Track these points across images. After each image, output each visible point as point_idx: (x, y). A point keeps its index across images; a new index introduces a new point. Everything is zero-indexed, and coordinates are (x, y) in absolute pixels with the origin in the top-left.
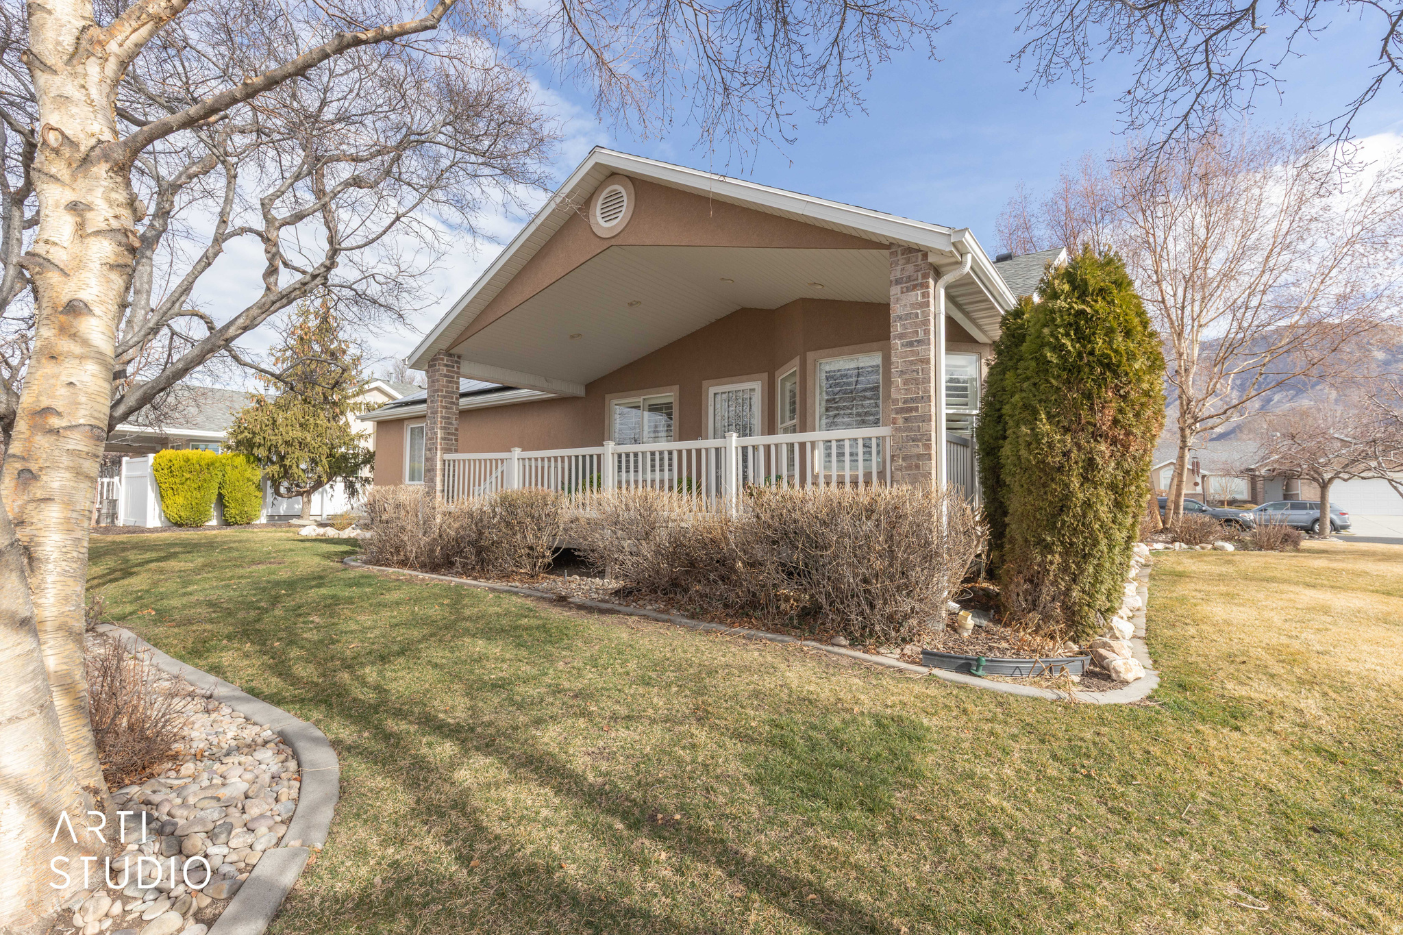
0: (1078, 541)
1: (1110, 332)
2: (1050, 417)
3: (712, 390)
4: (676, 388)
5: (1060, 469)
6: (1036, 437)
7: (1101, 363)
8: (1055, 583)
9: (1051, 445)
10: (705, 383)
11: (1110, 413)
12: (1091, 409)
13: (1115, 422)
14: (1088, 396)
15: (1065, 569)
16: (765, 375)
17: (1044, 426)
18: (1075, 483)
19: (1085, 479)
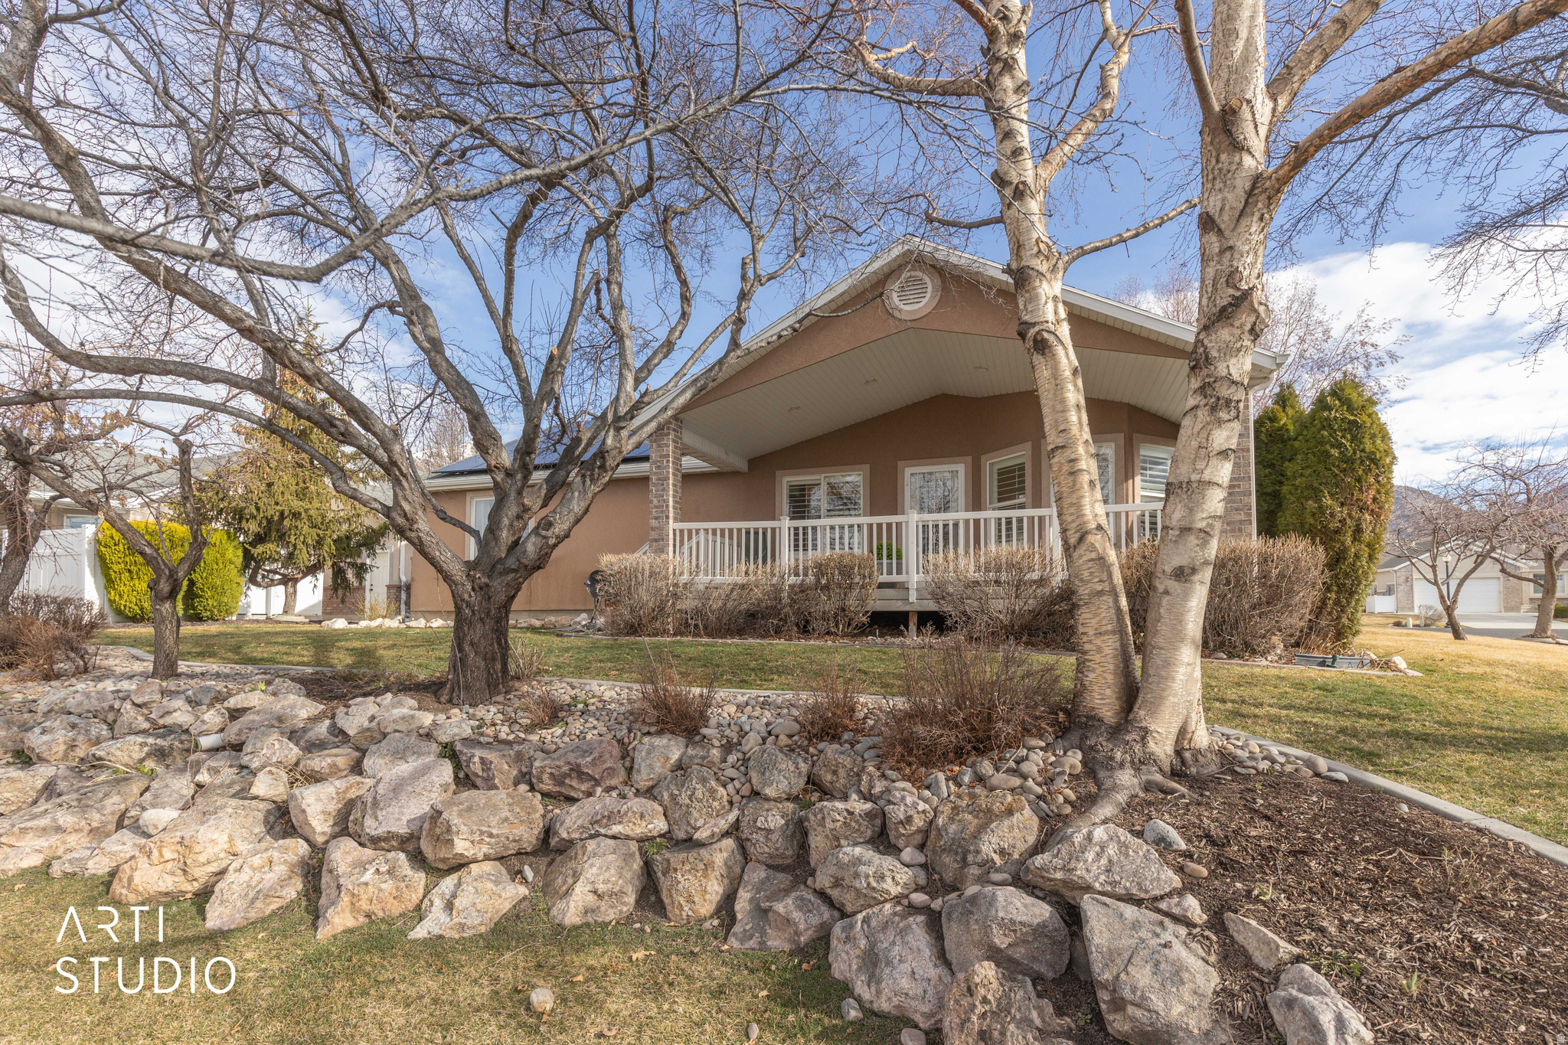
0: (1348, 582)
1: (1373, 437)
2: (1332, 495)
3: (908, 471)
4: (867, 467)
5: (1337, 532)
6: (1321, 509)
7: (1368, 458)
8: (1330, 614)
9: (1332, 515)
10: (900, 464)
11: (1372, 493)
12: (1360, 490)
13: (1375, 499)
14: (1359, 480)
15: (1337, 602)
16: (969, 459)
17: (1328, 501)
18: (1348, 541)
19: (1355, 540)
